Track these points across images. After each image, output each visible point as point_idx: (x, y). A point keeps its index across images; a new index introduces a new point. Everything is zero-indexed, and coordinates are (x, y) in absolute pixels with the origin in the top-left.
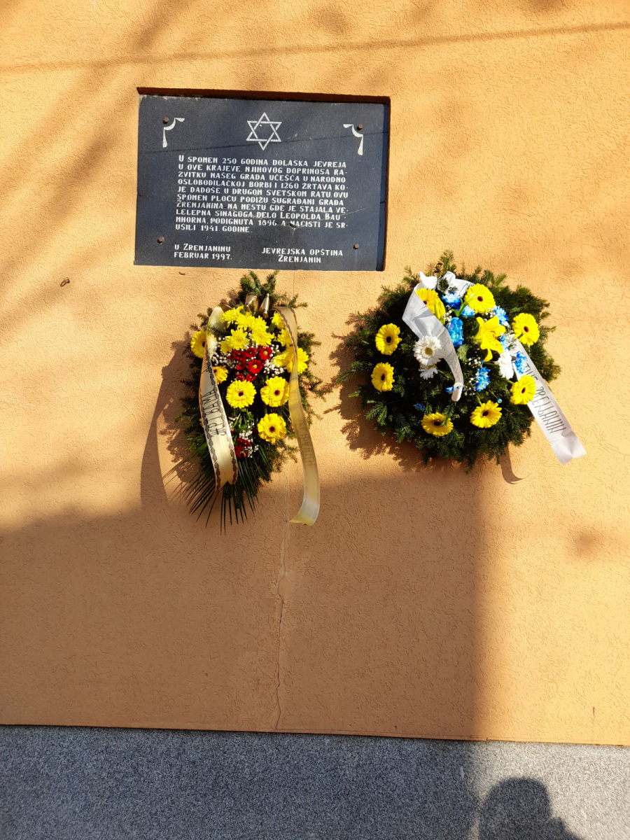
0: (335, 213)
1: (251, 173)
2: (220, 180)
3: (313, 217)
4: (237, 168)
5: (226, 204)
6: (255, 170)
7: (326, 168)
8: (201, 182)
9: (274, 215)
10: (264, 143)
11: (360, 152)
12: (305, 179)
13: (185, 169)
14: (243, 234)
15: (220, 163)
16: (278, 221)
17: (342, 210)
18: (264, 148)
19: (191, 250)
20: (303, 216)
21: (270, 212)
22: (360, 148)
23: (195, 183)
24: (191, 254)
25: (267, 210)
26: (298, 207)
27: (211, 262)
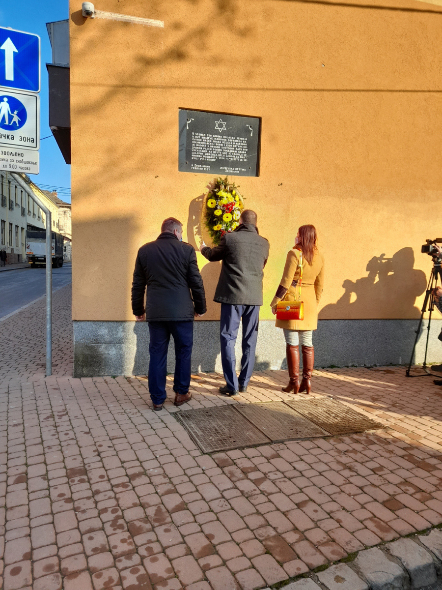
0: (243, 156)
1: (216, 140)
2: (206, 142)
3: (236, 157)
4: (212, 138)
5: (208, 151)
6: (217, 139)
7: (241, 140)
8: (200, 143)
9: (224, 156)
10: (220, 130)
11: (252, 135)
12: (234, 143)
13: (195, 138)
14: (214, 161)
15: (206, 136)
16: (225, 158)
17: (246, 155)
18: (220, 132)
19: (197, 167)
20: (233, 157)
21: (223, 155)
22: (252, 134)
23: (198, 142)
24: (197, 168)
25: (222, 154)
26: (231, 153)
27: (204, 171)
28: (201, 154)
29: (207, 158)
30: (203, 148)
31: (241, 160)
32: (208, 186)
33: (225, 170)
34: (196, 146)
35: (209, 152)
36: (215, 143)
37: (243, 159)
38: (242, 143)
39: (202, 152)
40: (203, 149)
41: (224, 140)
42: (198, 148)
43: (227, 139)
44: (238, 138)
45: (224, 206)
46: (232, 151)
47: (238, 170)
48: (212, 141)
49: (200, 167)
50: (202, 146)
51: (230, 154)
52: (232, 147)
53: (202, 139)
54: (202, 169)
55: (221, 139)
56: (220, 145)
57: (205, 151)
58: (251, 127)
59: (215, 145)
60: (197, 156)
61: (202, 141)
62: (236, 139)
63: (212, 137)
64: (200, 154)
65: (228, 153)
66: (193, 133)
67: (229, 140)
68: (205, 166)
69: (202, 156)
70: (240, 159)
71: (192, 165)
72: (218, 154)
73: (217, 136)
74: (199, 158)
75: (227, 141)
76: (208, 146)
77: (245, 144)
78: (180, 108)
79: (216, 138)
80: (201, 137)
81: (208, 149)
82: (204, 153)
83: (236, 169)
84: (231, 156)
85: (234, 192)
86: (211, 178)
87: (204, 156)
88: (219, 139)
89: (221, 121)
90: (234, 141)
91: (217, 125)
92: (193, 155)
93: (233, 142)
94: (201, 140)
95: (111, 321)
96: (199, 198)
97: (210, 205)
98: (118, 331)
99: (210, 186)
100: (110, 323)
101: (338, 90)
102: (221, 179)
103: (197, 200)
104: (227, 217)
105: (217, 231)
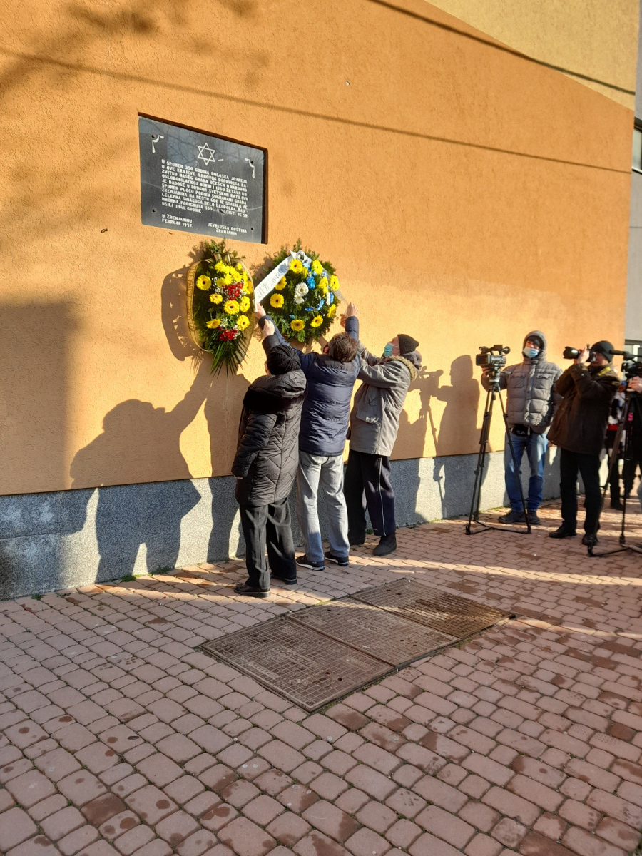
0: (242, 208)
1: (200, 178)
2: (185, 179)
3: (232, 208)
4: (193, 173)
5: (188, 194)
6: (202, 176)
7: (237, 182)
8: (174, 179)
9: (213, 205)
10: (207, 161)
11: (253, 176)
12: (228, 186)
13: (166, 169)
14: (198, 213)
15: (184, 169)
16: (216, 208)
17: (245, 207)
18: (207, 164)
19: (171, 219)
20: (228, 208)
21: (211, 203)
22: (253, 174)
23: (171, 178)
24: (172, 222)
25: (210, 201)
26: (225, 202)
27: (182, 228)
28: (177, 197)
29: (186, 207)
30: (179, 187)
31: (240, 215)
32: (191, 253)
33: (215, 228)
34: (168, 183)
35: (190, 195)
36: (199, 182)
37: (242, 213)
38: (240, 186)
39: (179, 196)
40: (179, 190)
41: (213, 178)
42: (171, 187)
43: (217, 178)
44: (233, 179)
45: (226, 287)
46: (225, 199)
47: (236, 231)
48: (194, 177)
49: (176, 221)
50: (179, 184)
51: (222, 202)
52: (225, 192)
53: (178, 174)
54: (180, 223)
55: (208, 177)
56: (206, 185)
57: (183, 194)
58: (252, 162)
59: (199, 186)
60: (171, 201)
61: (178, 176)
62: (230, 179)
63: (194, 171)
64: (175, 199)
65: (219, 200)
66: (163, 161)
67: (219, 180)
68: (184, 220)
69: (179, 202)
70: (237, 213)
71: (163, 216)
72: (203, 201)
73: (200, 171)
74: (175, 204)
75: (217, 181)
76: (188, 186)
77: (244, 190)
78: (140, 114)
79: (201, 173)
80: (176, 168)
81: (187, 191)
82: (182, 197)
83: (232, 229)
84: (224, 207)
85: (239, 266)
86: (196, 240)
87: (182, 202)
88: (205, 176)
89: (206, 147)
90: (227, 181)
91: (201, 153)
92: (163, 199)
93: (226, 184)
94: (176, 174)
95: (26, 494)
96: (177, 272)
97: (200, 285)
98: (41, 511)
99: (194, 253)
100: (25, 498)
101: (367, 125)
102: (213, 241)
103: (174, 275)
104: (232, 307)
105: (212, 330)
